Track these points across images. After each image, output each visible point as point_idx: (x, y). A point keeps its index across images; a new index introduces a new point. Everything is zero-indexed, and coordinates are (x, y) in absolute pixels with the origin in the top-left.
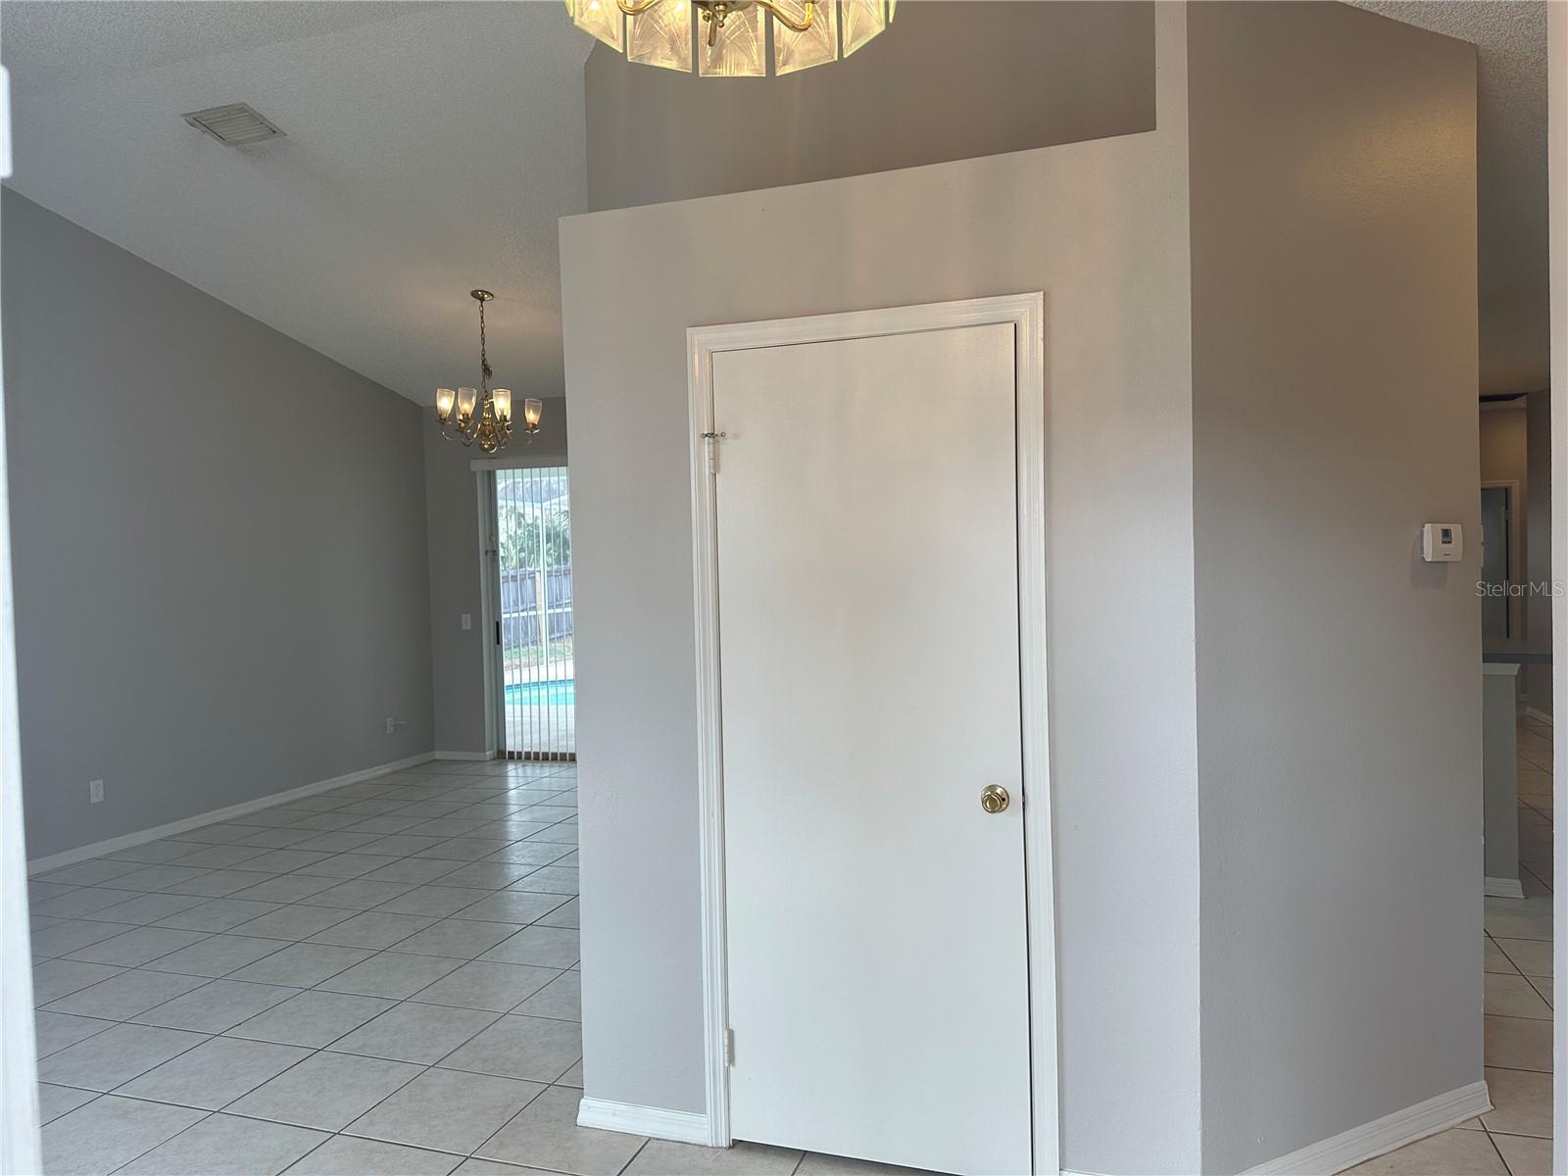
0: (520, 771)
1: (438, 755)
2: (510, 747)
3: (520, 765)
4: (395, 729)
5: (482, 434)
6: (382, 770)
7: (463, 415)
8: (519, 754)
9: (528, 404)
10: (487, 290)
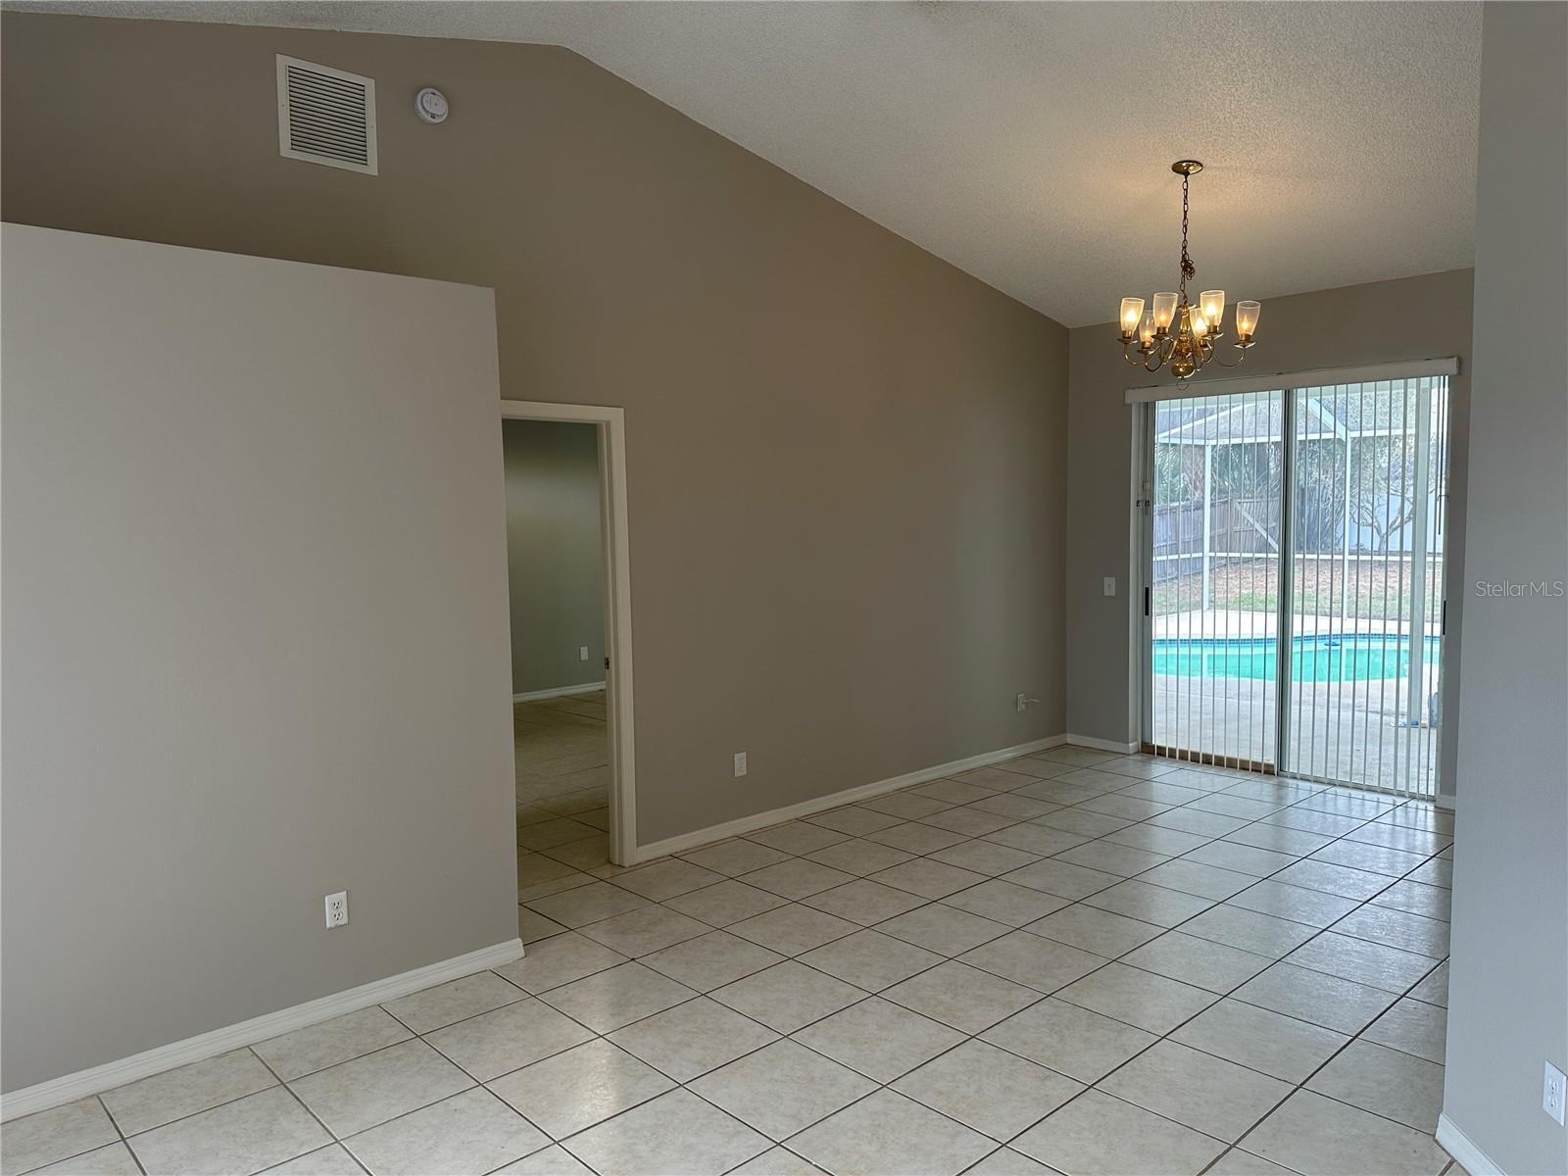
1: (1070, 738)
2: (1158, 741)
4: (1026, 707)
6: (1007, 754)
7: (1159, 329)
8: (1172, 752)
9: (1241, 310)
10: (1195, 159)
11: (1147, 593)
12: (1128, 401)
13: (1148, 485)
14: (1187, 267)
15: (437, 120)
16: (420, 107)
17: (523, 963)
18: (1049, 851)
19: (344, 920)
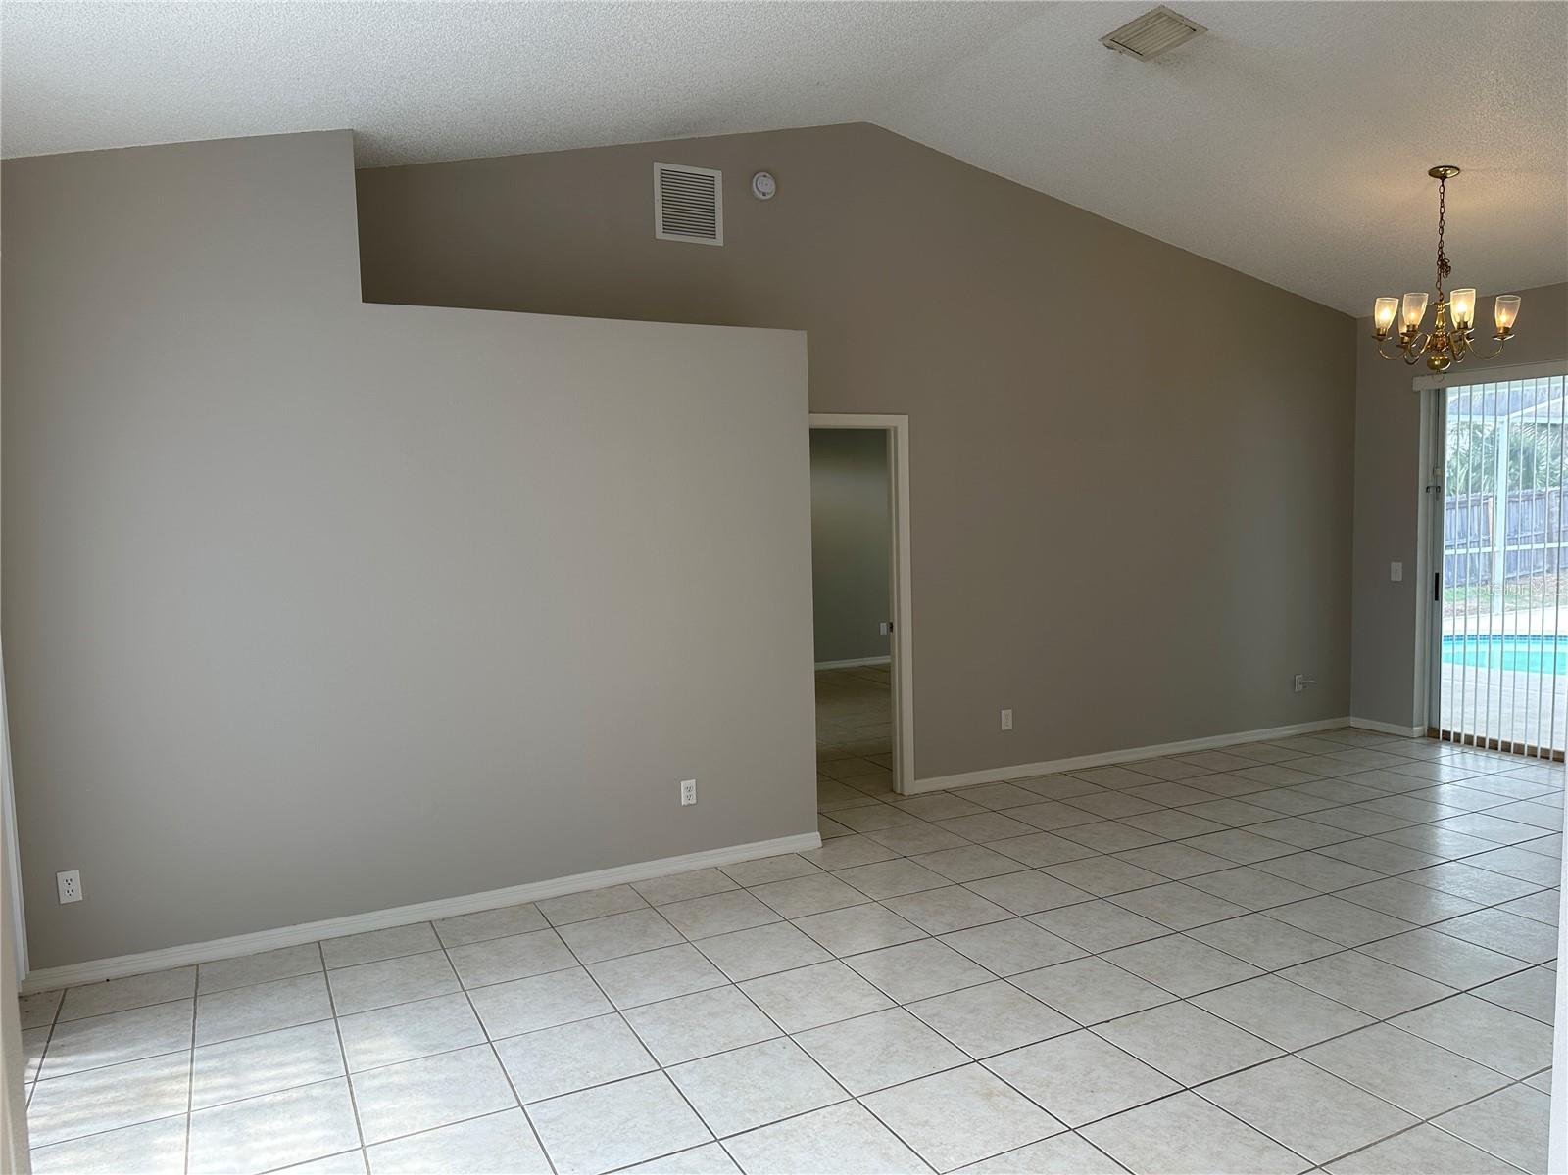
0: (1458, 759)
1: (1354, 721)
2: (1444, 727)
3: (1457, 750)
4: (1304, 687)
5: (1433, 347)
7: (1408, 326)
8: (1458, 736)
9: (1500, 303)
10: (1450, 165)
11: (1437, 578)
12: (1415, 388)
13: (1438, 472)
14: (1444, 266)
15: (768, 197)
16: (755, 189)
17: (820, 851)
18: (1297, 811)
19: (693, 801)
